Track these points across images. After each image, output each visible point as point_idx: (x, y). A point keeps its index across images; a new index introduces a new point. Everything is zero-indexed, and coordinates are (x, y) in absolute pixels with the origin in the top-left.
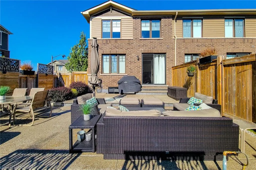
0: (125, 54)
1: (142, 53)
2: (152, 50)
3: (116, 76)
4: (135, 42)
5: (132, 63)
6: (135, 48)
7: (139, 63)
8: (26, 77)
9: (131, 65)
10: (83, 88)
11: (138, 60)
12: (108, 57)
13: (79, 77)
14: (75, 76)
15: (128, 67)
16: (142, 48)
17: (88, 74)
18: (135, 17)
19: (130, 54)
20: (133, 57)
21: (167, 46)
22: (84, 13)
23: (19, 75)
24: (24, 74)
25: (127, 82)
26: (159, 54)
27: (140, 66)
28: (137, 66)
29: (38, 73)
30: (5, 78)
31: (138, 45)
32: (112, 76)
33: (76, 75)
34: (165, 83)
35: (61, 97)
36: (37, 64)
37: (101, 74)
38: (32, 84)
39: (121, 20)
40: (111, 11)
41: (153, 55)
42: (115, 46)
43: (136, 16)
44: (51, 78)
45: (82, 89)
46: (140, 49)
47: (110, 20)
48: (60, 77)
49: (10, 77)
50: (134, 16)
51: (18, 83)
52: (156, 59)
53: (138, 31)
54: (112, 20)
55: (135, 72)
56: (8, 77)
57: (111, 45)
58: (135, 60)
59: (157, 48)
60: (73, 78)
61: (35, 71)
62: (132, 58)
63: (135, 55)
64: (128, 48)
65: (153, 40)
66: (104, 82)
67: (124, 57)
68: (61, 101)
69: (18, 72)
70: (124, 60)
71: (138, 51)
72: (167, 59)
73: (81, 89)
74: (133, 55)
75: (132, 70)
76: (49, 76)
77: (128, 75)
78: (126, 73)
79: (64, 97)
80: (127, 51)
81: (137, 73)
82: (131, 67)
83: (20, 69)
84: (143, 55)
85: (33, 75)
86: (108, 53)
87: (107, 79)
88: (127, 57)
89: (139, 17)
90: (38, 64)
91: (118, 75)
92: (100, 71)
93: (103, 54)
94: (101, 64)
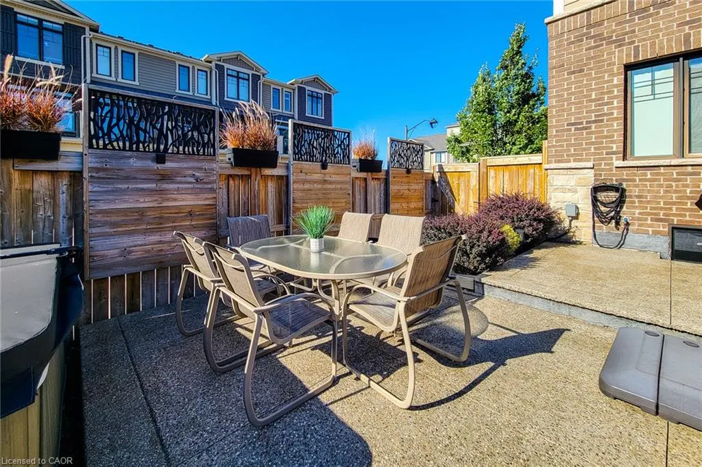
8: (365, 179)
13: (506, 178)
14: (492, 173)
17: (545, 166)
23: (350, 174)
24: (361, 171)
29: (388, 168)
30: (325, 182)
33: (495, 170)
35: (471, 256)
36: (387, 138)
37: (621, 163)
38: (377, 197)
44: (418, 181)
45: (531, 225)
48: (440, 177)
49: (335, 178)
51: (349, 194)
56: (330, 179)
60: (483, 179)
61: (382, 161)
66: (639, 197)
68: (470, 270)
69: (349, 164)
73: (526, 223)
76: (414, 174)
79: (482, 255)
83: (354, 156)
85: (379, 174)
87: (661, 186)
90: (389, 139)
92: (617, 147)
93: (629, 67)
94: (618, 114)
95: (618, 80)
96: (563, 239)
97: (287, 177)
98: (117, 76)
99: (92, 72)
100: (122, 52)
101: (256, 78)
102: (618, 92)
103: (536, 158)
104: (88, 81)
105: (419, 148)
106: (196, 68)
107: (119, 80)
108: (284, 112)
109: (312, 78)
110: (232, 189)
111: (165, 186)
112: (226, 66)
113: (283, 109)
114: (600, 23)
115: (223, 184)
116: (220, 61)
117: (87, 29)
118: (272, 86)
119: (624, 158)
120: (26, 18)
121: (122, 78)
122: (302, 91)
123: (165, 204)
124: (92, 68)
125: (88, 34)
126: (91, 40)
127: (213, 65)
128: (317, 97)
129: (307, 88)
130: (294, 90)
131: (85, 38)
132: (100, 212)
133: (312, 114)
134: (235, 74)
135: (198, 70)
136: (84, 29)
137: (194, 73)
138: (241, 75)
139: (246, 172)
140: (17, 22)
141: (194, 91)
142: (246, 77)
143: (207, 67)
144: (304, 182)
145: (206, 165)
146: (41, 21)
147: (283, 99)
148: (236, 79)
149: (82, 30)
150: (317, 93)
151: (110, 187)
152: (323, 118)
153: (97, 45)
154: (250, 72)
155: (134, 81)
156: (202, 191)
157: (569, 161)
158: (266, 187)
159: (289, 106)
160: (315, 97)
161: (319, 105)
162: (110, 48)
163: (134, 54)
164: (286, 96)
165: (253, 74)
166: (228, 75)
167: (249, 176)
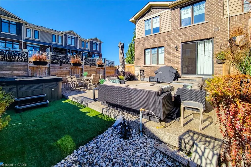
0: (164, 46)
1: (181, 43)
2: (193, 37)
3: (155, 67)
4: (173, 33)
5: (171, 53)
6: (173, 39)
7: (178, 53)
9: (169, 56)
10: (129, 76)
11: (177, 50)
12: (149, 51)
13: (129, 68)
15: (167, 58)
16: (181, 38)
17: (134, 66)
18: (174, 8)
19: (168, 46)
20: (172, 48)
21: (215, 29)
22: (131, 20)
23: (96, 68)
24: (99, 67)
25: (162, 72)
26: (204, 40)
27: (178, 56)
28: (176, 56)
29: (105, 66)
31: (176, 35)
32: (152, 67)
34: (212, 73)
37: (143, 66)
39: (160, 15)
40: (151, 11)
41: (195, 42)
42: (155, 40)
43: (175, 6)
44: (113, 69)
46: (178, 39)
47: (151, 18)
50: (172, 7)
52: (201, 47)
53: (176, 21)
54: (152, 18)
55: (174, 63)
56: (92, 68)
57: (151, 40)
58: (174, 51)
59: (200, 34)
62: (170, 49)
63: (173, 46)
64: (166, 40)
65: (195, 26)
66: (146, 72)
67: (163, 49)
70: (163, 52)
71: (176, 41)
72: (215, 45)
73: (127, 76)
74: (171, 46)
75: (170, 60)
76: (112, 67)
77: (167, 66)
78: (164, 64)
80: (165, 43)
81: (175, 64)
82: (170, 58)
83: (97, 64)
84: (183, 44)
85: (103, 67)
86: (148, 48)
87: (148, 70)
88: (165, 48)
89: (177, 7)
91: (157, 65)
92: (143, 63)
93: (145, 49)
94: (143, 57)
95: (143, 51)
96: (136, 80)
97: (83, 68)
98: (33, 38)
99: (25, 36)
100: (35, 30)
101: (77, 38)
102: (143, 53)
103: (133, 65)
104: (24, 39)
105: (113, 62)
106: (58, 35)
107: (33, 39)
108: (86, 48)
109: (95, 38)
110: (72, 70)
111: (61, 69)
112: (68, 35)
113: (85, 47)
114: (141, 41)
115: (71, 69)
116: (66, 33)
117: (24, 24)
118: (82, 41)
119: (144, 65)
120: (5, 20)
121: (35, 38)
122: (91, 42)
123: (61, 72)
124: (25, 35)
125: (24, 25)
126: (25, 27)
127: (63, 34)
128: (97, 44)
129: (93, 41)
130: (89, 42)
131: (23, 26)
132: (52, 73)
133: (95, 49)
134: (70, 37)
135: (59, 36)
136: (23, 24)
137: (57, 37)
138: (72, 37)
139: (75, 67)
140: (2, 22)
141: (57, 42)
142: (74, 38)
143: (61, 35)
144: (86, 69)
145: (68, 66)
146: (9, 21)
147: (86, 44)
148: (71, 39)
149: (22, 24)
150: (97, 43)
151: (53, 69)
152: (98, 50)
153: (27, 28)
154: (75, 37)
155: (38, 39)
156: (67, 70)
157: (137, 65)
158: (79, 70)
159: (87, 46)
160: (96, 44)
161: (97, 47)
162: (31, 29)
163: (38, 31)
164: (87, 44)
165: (76, 37)
166: (68, 37)
167: (75, 68)
